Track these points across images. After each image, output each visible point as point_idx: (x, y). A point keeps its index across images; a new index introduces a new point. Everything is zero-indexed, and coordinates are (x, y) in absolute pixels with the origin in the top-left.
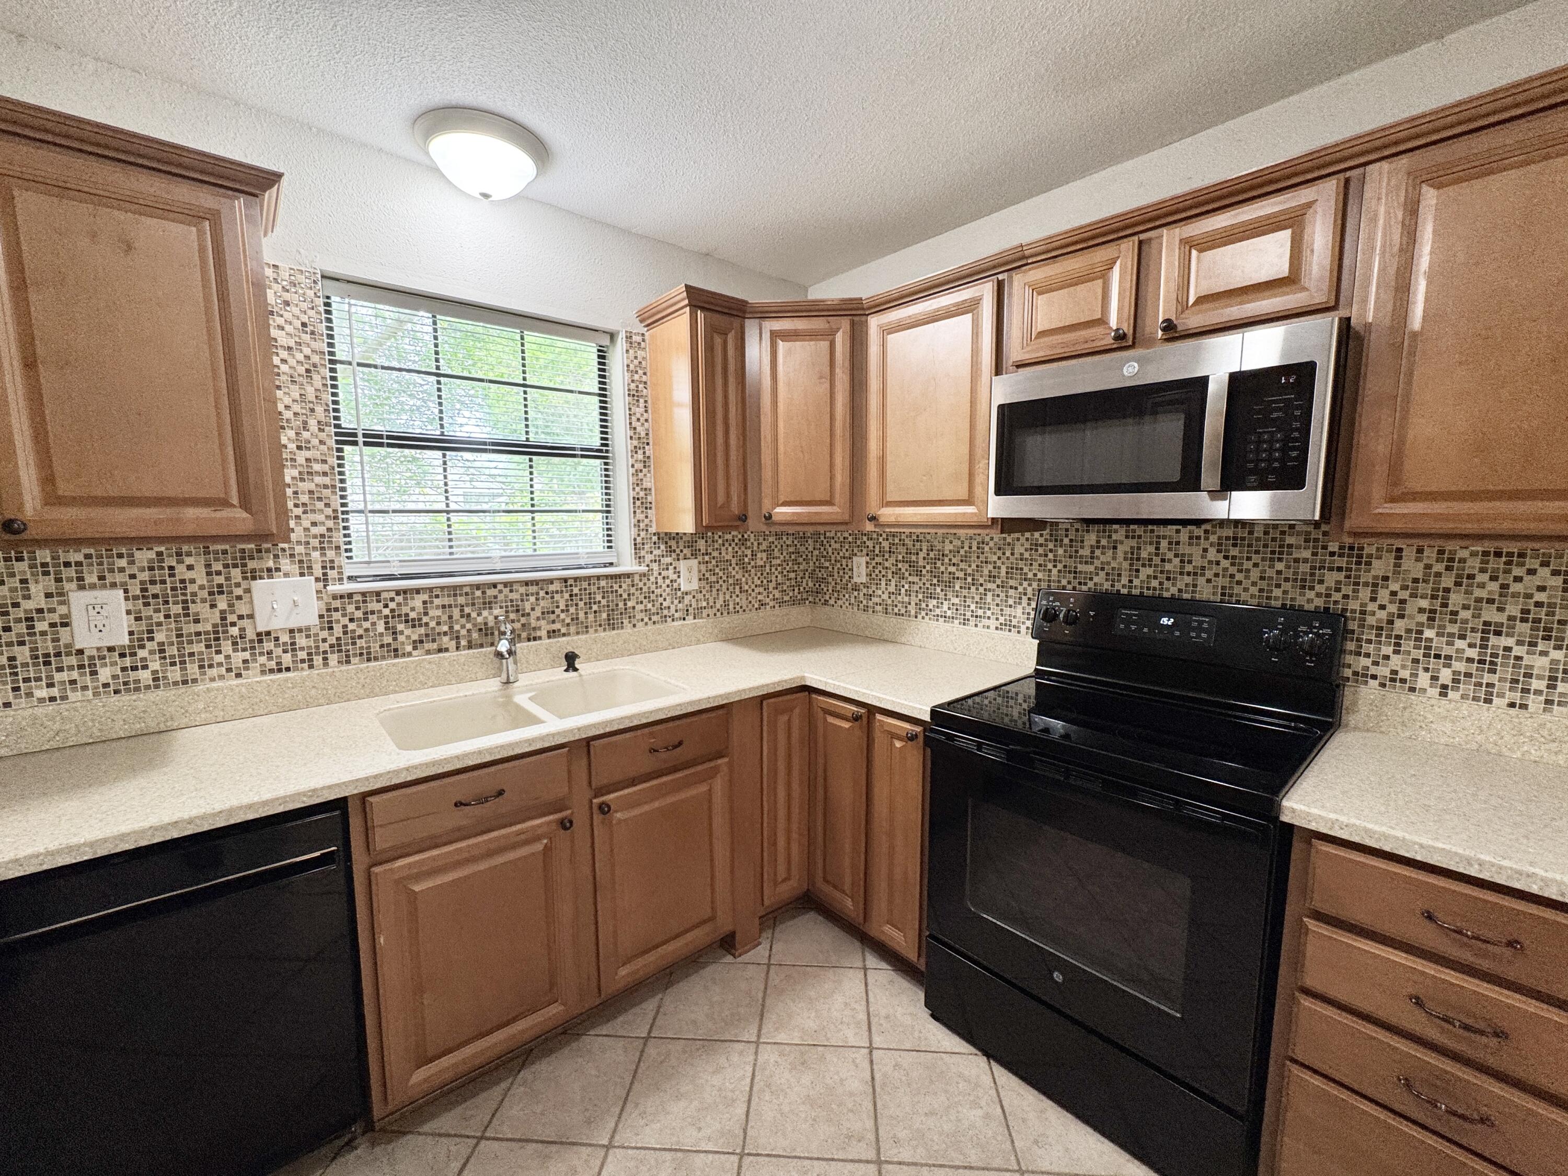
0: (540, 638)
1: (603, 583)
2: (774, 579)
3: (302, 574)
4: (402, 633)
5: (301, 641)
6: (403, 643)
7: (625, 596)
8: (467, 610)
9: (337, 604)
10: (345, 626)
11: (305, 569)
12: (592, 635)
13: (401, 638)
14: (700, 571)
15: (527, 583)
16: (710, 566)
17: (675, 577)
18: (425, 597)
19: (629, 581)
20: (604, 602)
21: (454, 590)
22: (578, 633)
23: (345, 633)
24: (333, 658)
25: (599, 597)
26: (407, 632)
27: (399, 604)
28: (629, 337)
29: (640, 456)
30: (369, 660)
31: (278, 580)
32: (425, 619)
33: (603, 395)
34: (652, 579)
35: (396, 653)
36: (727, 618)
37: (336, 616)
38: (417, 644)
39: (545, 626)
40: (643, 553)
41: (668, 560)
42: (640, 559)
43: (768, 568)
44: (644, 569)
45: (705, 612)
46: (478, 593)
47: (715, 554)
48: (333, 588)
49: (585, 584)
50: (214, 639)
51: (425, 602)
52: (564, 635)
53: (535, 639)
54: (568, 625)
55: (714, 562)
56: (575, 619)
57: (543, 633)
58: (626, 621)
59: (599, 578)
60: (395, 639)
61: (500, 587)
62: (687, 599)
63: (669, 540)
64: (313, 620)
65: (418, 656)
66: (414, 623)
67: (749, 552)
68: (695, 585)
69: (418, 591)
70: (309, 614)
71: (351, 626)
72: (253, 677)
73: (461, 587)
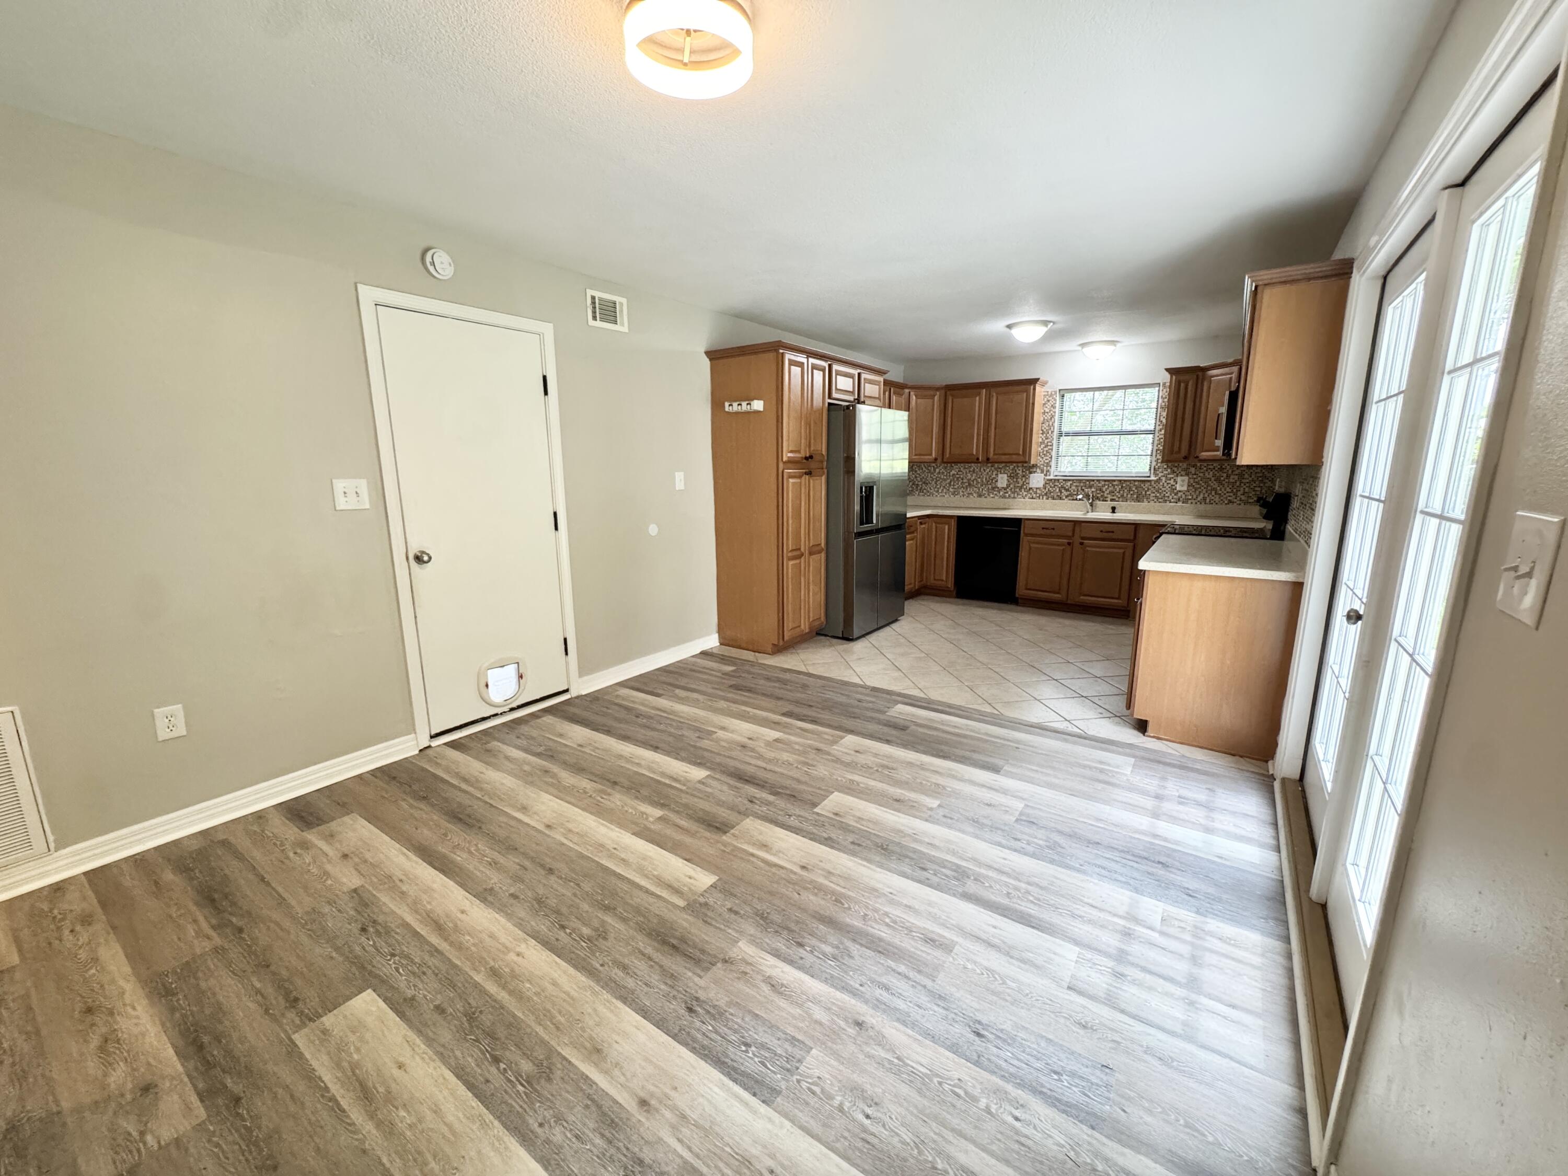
0: (1105, 500)
1: (1137, 483)
3: (1041, 473)
4: (1063, 493)
5: (1038, 491)
6: (1063, 496)
7: (1146, 489)
9: (1048, 482)
10: (1049, 489)
11: (1042, 471)
12: (1127, 502)
14: (1190, 482)
15: (1105, 481)
17: (1174, 483)
18: (1072, 482)
19: (1149, 483)
20: (1136, 491)
21: (1080, 481)
22: (1121, 501)
24: (1045, 497)
25: (1134, 489)
26: (1065, 493)
27: (1064, 484)
28: (1164, 385)
29: (1163, 432)
30: (1055, 498)
31: (1036, 474)
32: (1070, 489)
33: (1157, 407)
34: (1161, 483)
35: (1061, 499)
36: (1203, 506)
37: (1047, 485)
38: (1067, 497)
39: (1110, 497)
40: (1157, 472)
41: (1171, 476)
44: (1156, 478)
45: (1190, 502)
46: (1088, 483)
47: (1200, 475)
48: (1048, 477)
49: (1128, 483)
50: (1021, 488)
51: (1071, 484)
52: (1117, 500)
53: (1103, 500)
54: (1118, 498)
55: (1199, 478)
56: (1122, 496)
57: (1107, 499)
58: (1145, 500)
59: (1135, 481)
60: (1061, 494)
61: (1096, 481)
62: (1180, 494)
63: (1174, 467)
64: (1041, 486)
65: (1066, 500)
66: (1067, 490)
68: (1185, 488)
69: (1070, 480)
70: (1041, 485)
72: (1027, 499)
73: (1082, 480)
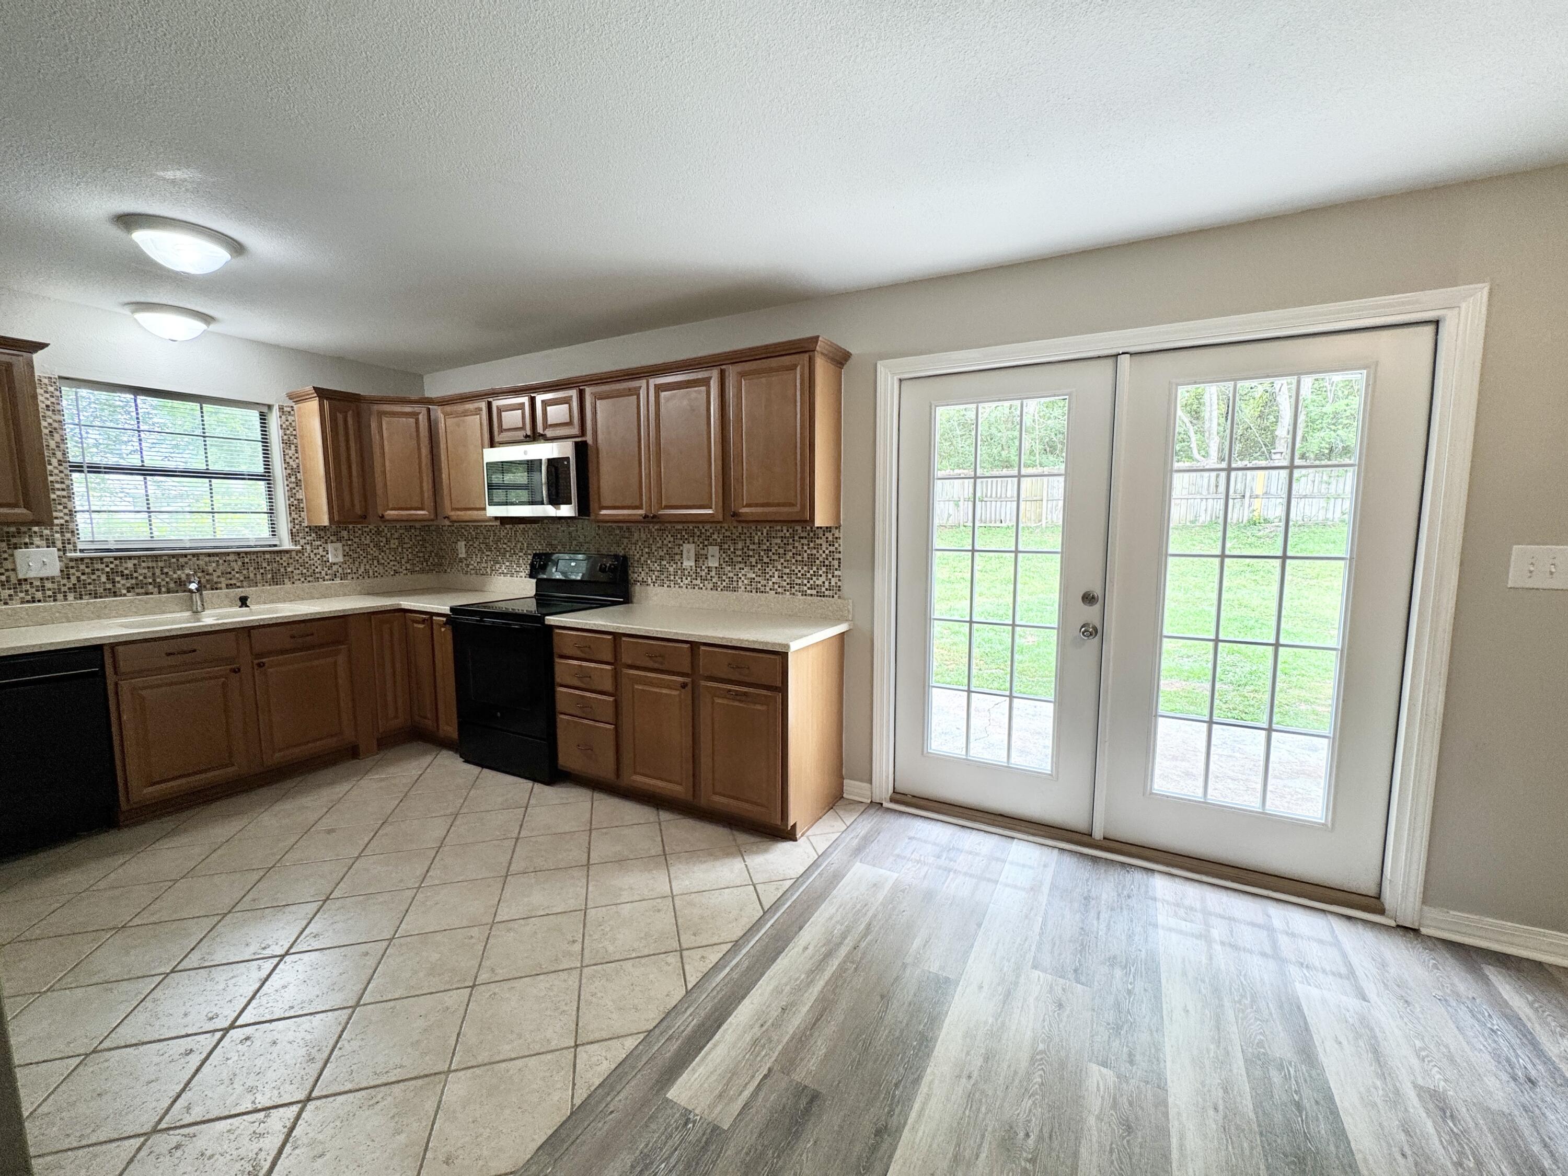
0: (221, 589)
1: (267, 556)
2: (405, 556)
3: (48, 547)
4: (119, 582)
5: (48, 585)
6: (120, 589)
7: (285, 564)
8: (165, 570)
9: (72, 564)
10: (78, 577)
11: (50, 543)
12: (260, 588)
13: (118, 585)
14: (344, 550)
15: (209, 555)
16: (352, 548)
17: (324, 553)
18: (136, 562)
19: (288, 555)
20: (268, 568)
21: (156, 558)
22: (250, 587)
23: (79, 581)
24: (71, 596)
25: (265, 565)
26: (123, 582)
27: (116, 566)
28: (281, 408)
29: (293, 479)
30: (96, 598)
31: (32, 550)
32: (135, 575)
33: (265, 441)
34: (306, 554)
35: (115, 594)
36: (367, 580)
37: (72, 571)
38: (130, 589)
39: (224, 581)
40: (297, 539)
41: (319, 543)
42: (296, 543)
43: (400, 549)
44: (299, 547)
45: (350, 577)
46: (174, 560)
47: (357, 540)
48: (70, 555)
49: (254, 557)
51: (135, 565)
52: (239, 587)
53: (217, 589)
54: (242, 581)
55: (355, 545)
56: (247, 578)
57: (224, 586)
58: (286, 581)
59: (264, 552)
60: (114, 586)
61: (189, 557)
62: (335, 568)
63: (318, 530)
64: (56, 573)
65: (130, 597)
66: (127, 577)
67: (384, 540)
68: (340, 559)
69: (130, 558)
70: (54, 568)
71: (83, 577)
72: (15, 605)
73: (161, 556)
